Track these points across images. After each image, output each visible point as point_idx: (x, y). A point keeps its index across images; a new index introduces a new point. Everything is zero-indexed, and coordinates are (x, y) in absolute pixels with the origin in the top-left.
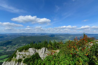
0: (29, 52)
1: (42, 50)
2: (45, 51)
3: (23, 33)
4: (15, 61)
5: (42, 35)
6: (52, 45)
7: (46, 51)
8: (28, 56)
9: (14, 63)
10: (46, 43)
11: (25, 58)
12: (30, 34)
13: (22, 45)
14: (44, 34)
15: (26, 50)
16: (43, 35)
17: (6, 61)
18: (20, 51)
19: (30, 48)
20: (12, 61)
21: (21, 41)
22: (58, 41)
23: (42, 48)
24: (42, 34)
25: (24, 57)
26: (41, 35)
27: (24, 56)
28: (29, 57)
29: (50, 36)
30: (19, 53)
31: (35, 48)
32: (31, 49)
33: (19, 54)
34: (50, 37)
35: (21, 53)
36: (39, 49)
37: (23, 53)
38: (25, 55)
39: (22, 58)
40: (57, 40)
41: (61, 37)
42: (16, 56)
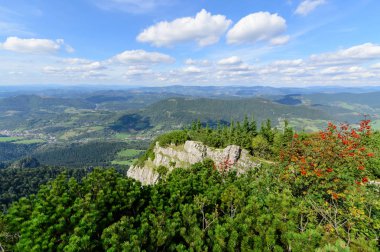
0: (186, 152)
1: (226, 154)
2: (238, 158)
3: (176, 87)
4: (151, 169)
5: (245, 96)
6: (271, 142)
7: (242, 158)
8: (183, 163)
9: (150, 173)
10: (249, 130)
11: (176, 166)
12: (199, 88)
13: (173, 127)
14: (251, 90)
15: (177, 143)
16: (250, 96)
17: (135, 165)
18: (164, 145)
19: (189, 139)
20: (146, 166)
21: (169, 113)
22: (318, 126)
23: (229, 147)
24: (243, 90)
25: (174, 164)
26: (239, 93)
27: (173, 161)
28: (186, 167)
29: (280, 101)
30: (160, 149)
31: (205, 143)
32: (191, 143)
33: (161, 153)
34: (281, 105)
35: (164, 151)
36: (217, 146)
37: (170, 151)
38: (176, 157)
39: (168, 166)
40: (314, 118)
41: (345, 105)
42: (153, 157)
